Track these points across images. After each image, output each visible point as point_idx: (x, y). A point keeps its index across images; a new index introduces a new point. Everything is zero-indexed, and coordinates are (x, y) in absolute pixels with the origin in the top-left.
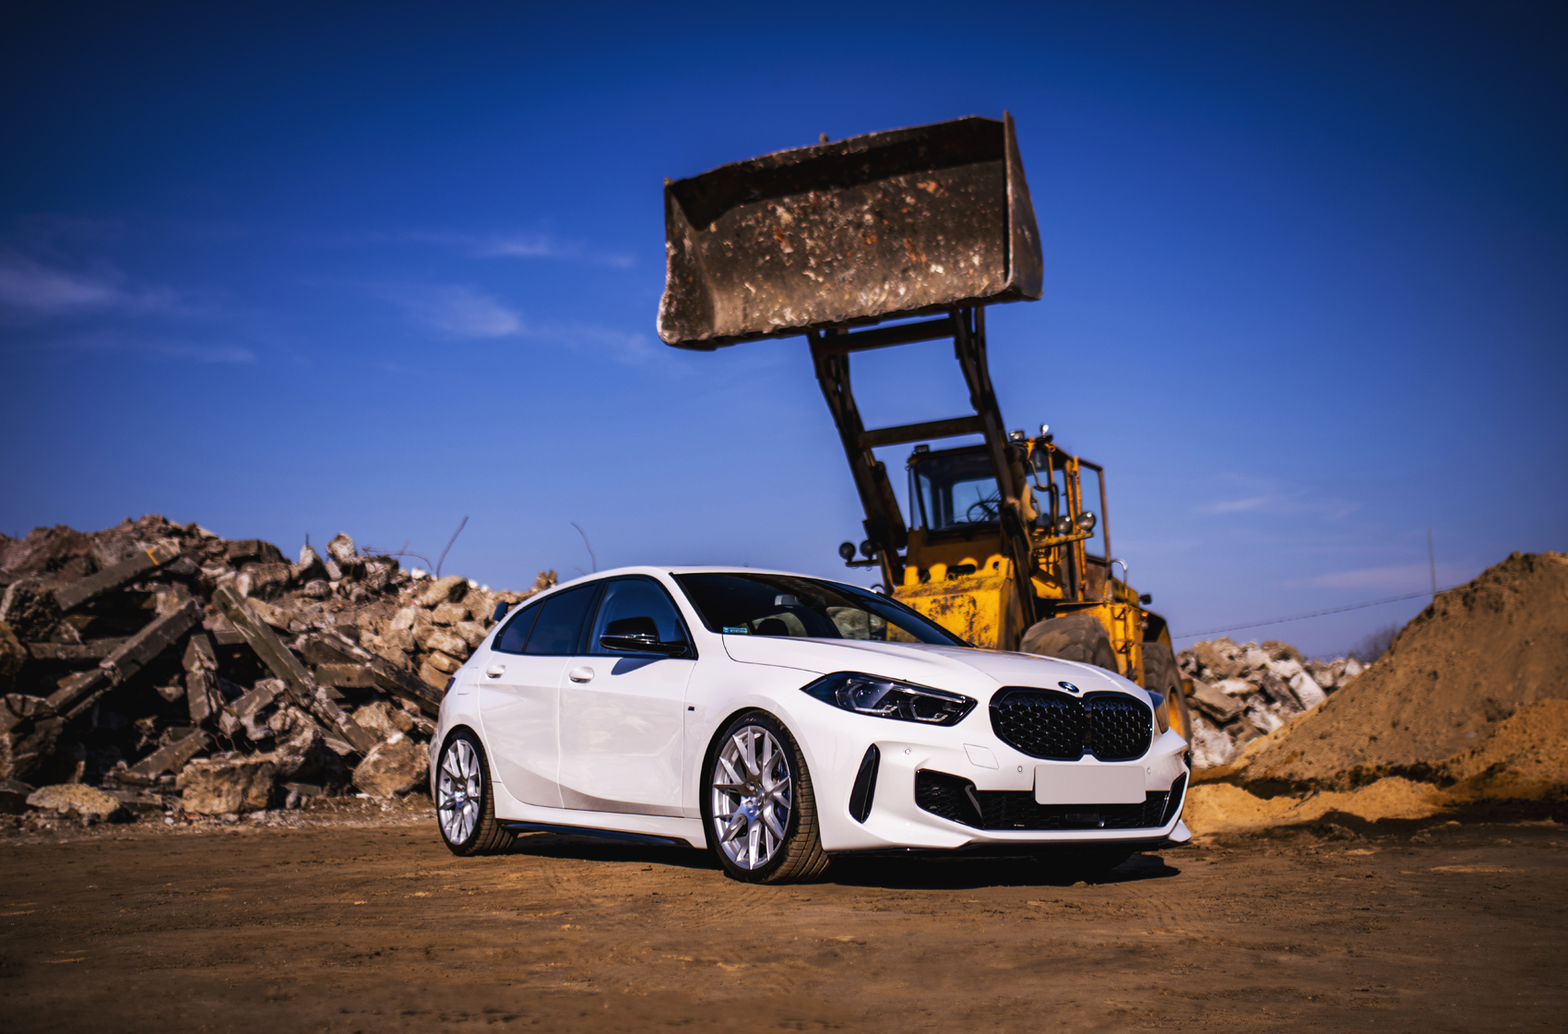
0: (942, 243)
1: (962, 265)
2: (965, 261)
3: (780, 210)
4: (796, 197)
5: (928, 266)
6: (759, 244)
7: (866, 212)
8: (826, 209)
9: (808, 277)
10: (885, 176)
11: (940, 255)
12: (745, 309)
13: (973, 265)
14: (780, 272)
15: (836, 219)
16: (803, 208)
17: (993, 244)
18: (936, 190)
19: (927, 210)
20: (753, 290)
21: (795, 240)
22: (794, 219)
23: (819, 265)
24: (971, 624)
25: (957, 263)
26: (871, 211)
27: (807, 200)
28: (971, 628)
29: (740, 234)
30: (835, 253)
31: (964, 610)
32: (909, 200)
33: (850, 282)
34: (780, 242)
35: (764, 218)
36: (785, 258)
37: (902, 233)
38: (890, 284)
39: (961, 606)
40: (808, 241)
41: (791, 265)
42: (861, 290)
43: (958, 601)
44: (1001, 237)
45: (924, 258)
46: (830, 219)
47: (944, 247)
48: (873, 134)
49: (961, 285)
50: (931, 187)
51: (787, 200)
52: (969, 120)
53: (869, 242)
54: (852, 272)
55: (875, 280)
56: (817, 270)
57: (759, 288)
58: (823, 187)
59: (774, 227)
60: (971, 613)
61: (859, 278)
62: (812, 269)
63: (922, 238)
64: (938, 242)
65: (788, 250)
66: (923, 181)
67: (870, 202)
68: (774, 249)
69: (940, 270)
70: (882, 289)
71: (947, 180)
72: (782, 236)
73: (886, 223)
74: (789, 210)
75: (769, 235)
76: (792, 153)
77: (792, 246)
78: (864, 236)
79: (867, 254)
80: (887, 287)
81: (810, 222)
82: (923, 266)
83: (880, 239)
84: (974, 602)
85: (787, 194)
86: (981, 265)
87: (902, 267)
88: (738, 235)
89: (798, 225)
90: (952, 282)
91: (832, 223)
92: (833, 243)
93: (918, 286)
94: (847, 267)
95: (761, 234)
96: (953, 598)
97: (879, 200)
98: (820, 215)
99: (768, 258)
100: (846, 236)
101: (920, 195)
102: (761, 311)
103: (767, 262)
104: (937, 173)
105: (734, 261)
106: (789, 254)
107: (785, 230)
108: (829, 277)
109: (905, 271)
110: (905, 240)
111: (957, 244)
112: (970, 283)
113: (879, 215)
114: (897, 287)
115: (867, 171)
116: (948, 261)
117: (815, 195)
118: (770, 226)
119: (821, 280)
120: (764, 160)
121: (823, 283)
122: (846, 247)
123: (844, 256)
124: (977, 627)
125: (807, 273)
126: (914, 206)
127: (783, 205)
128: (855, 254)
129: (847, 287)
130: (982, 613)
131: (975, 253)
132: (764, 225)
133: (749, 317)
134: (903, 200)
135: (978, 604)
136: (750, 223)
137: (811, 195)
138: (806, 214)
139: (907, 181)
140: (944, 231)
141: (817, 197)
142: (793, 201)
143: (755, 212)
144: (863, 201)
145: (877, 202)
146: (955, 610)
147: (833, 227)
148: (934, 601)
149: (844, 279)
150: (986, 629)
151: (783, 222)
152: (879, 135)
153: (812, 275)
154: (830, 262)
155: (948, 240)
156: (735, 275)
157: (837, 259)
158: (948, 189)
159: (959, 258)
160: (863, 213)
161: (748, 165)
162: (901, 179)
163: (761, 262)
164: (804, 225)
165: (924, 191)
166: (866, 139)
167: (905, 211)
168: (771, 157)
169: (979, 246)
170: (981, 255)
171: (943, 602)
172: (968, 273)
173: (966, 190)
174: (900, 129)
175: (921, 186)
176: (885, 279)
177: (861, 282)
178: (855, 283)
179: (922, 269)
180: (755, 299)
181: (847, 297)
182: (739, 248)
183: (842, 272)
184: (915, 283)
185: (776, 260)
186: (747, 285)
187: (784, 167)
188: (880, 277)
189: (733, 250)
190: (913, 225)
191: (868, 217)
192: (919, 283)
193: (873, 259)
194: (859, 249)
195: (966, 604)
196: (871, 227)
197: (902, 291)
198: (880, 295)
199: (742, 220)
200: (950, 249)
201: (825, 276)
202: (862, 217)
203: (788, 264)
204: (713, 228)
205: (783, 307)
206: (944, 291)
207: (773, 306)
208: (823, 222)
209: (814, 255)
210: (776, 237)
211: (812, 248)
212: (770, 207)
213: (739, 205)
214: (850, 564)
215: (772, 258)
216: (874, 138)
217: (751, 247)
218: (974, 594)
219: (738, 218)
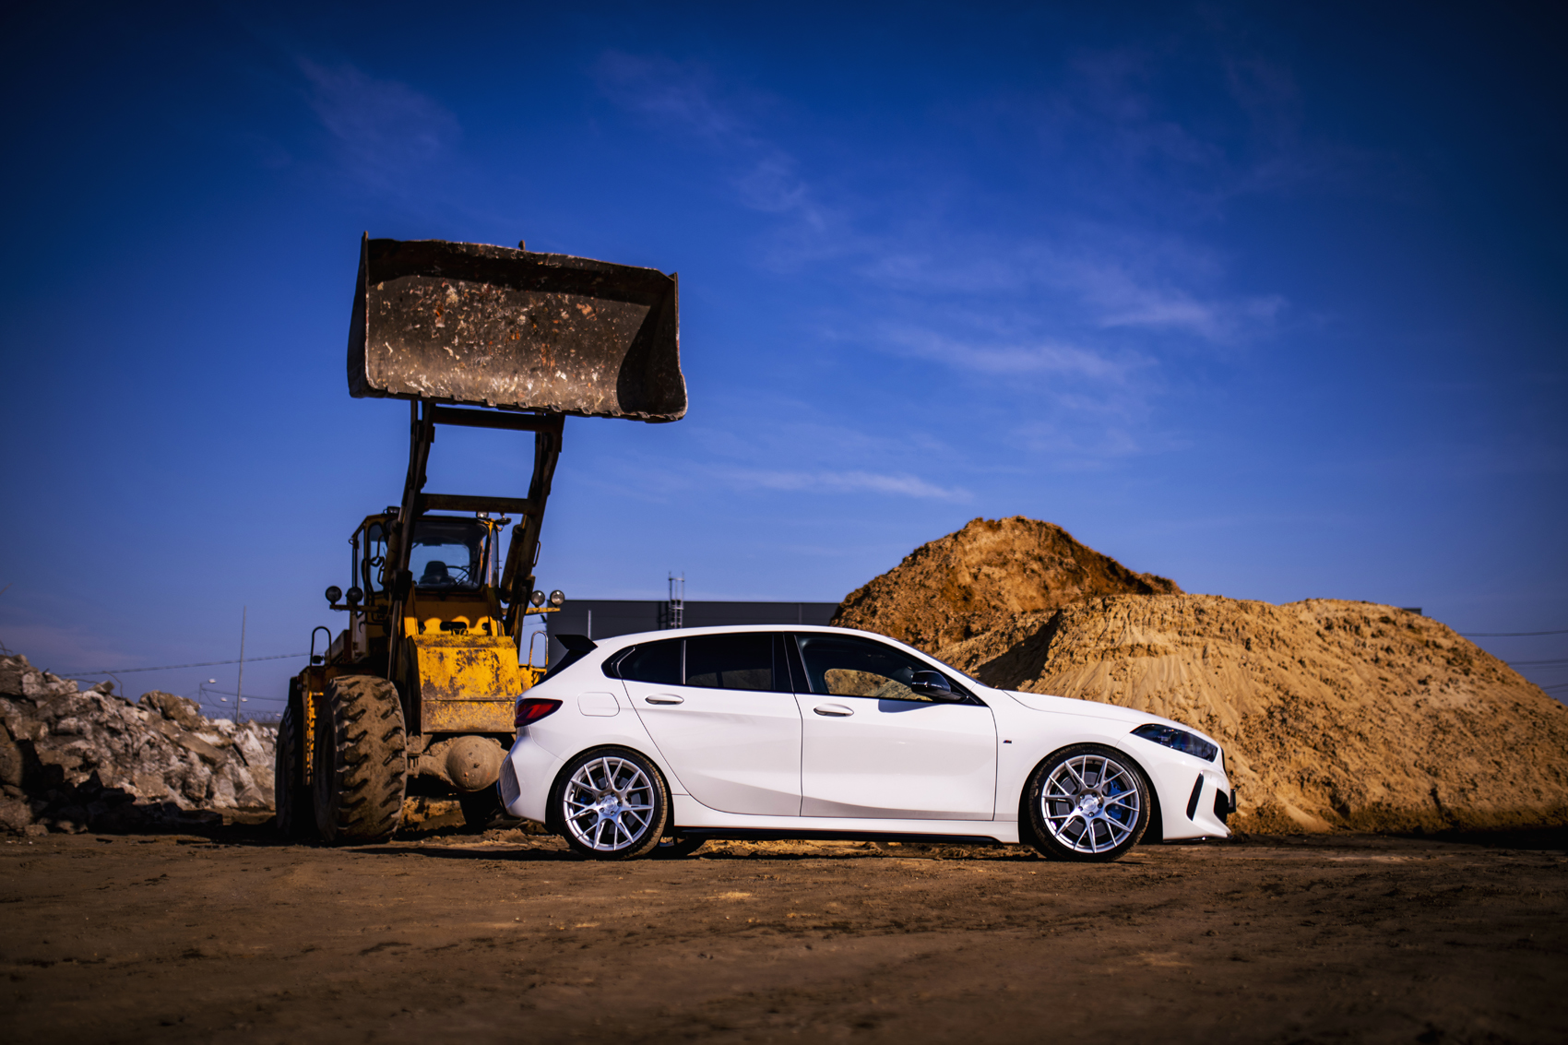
0: (572, 356)
1: (583, 377)
2: (586, 375)
3: (452, 290)
4: (471, 284)
5: (555, 371)
6: (416, 312)
7: (523, 314)
8: (491, 301)
9: (447, 352)
10: (554, 291)
11: (567, 364)
12: (379, 365)
13: (591, 380)
14: (423, 341)
15: (495, 311)
16: (472, 295)
17: (612, 367)
18: (589, 314)
19: (574, 327)
20: (391, 351)
21: (451, 319)
22: (460, 301)
23: (460, 344)
24: (497, 676)
25: (579, 374)
26: (528, 314)
27: (479, 290)
28: (497, 679)
29: (403, 299)
30: (480, 339)
31: (489, 663)
32: (564, 314)
33: (484, 367)
34: (437, 315)
35: (433, 292)
36: (434, 331)
37: (544, 339)
38: (519, 377)
39: (485, 659)
40: (462, 322)
41: (437, 338)
42: (493, 376)
43: (482, 655)
44: (621, 363)
45: (553, 364)
46: (489, 310)
47: (572, 359)
48: (570, 256)
49: (581, 393)
50: (587, 310)
51: (462, 283)
52: (653, 271)
53: (513, 338)
54: (488, 358)
55: (506, 370)
56: (457, 349)
57: (397, 350)
58: (499, 283)
59: (439, 302)
60: (495, 666)
61: (492, 365)
62: (453, 347)
63: (559, 347)
64: (569, 355)
65: (441, 325)
66: (583, 304)
67: (531, 306)
68: (427, 321)
69: (564, 376)
70: (512, 379)
71: (602, 308)
72: (441, 312)
73: (535, 326)
74: (459, 293)
75: (430, 308)
76: (496, 249)
77: (445, 323)
78: (511, 331)
79: (506, 347)
80: (516, 379)
81: (472, 307)
82: (550, 369)
83: (524, 338)
84: (496, 657)
85: (464, 279)
86: (598, 381)
87: (532, 366)
88: (401, 300)
89: (460, 308)
90: (573, 390)
91: (490, 314)
92: (482, 330)
93: (544, 385)
94: (485, 354)
95: (422, 305)
96: (477, 651)
97: (539, 307)
98: (483, 304)
99: (418, 326)
100: (496, 327)
101: (575, 313)
102: (395, 371)
103: (416, 329)
104: (597, 300)
105: (386, 320)
106: (439, 328)
107: (446, 308)
108: (466, 357)
109: (534, 370)
110: (543, 345)
111: (584, 359)
112: (589, 394)
113: (532, 318)
114: (525, 381)
115: (543, 282)
116: (572, 371)
117: (489, 287)
118: (436, 300)
119: (458, 357)
120: (469, 247)
121: (459, 361)
122: (491, 337)
123: (486, 343)
124: (503, 680)
125: (447, 348)
126: (565, 321)
127: (457, 287)
128: (496, 344)
129: (480, 371)
130: (505, 668)
131: (596, 370)
132: (430, 298)
133: (384, 374)
134: (560, 313)
135: (500, 659)
136: (418, 292)
137: (485, 286)
138: (472, 300)
139: (570, 300)
140: (579, 346)
141: (489, 289)
142: (467, 286)
143: (429, 285)
144: (524, 305)
145: (538, 310)
146: (481, 663)
147: (489, 317)
148: (460, 652)
149: (479, 362)
150: (511, 681)
151: (448, 300)
152: (575, 259)
153: (451, 352)
154: (472, 345)
155: (577, 354)
156: (379, 332)
157: (478, 345)
158: (598, 316)
159: (581, 371)
160: (520, 313)
161: (453, 246)
162: (567, 296)
163: (410, 327)
164: (465, 308)
165: (580, 311)
166: (563, 258)
167: (556, 322)
168: (477, 246)
169: (601, 366)
170: (599, 373)
171: (467, 654)
172: (587, 385)
173: (612, 321)
174: (595, 260)
175: (579, 306)
176: (515, 372)
177: (494, 369)
178: (488, 368)
179: (549, 372)
180: (392, 358)
181: (479, 379)
182: (396, 310)
183: (479, 356)
184: (542, 382)
185: (425, 330)
186: (387, 344)
187: (483, 258)
188: (512, 369)
189: (388, 311)
190: (557, 334)
191: (523, 318)
192: (545, 384)
193: (510, 353)
194: (502, 342)
195: (489, 657)
196: (520, 326)
197: (530, 386)
198: (511, 386)
199: (412, 287)
200: (577, 362)
201: (463, 355)
202: (518, 316)
203: (433, 337)
204: (380, 286)
205: (418, 372)
206: (567, 395)
207: (410, 371)
208: (482, 311)
209: (460, 335)
210: (435, 311)
211: (462, 329)
212: (443, 285)
213: (416, 275)
214: (333, 607)
215: (421, 327)
216: (571, 260)
217: (407, 313)
218: (495, 650)
219: (409, 284)
